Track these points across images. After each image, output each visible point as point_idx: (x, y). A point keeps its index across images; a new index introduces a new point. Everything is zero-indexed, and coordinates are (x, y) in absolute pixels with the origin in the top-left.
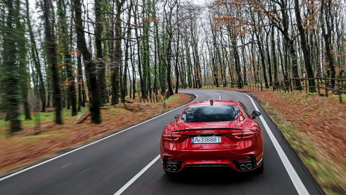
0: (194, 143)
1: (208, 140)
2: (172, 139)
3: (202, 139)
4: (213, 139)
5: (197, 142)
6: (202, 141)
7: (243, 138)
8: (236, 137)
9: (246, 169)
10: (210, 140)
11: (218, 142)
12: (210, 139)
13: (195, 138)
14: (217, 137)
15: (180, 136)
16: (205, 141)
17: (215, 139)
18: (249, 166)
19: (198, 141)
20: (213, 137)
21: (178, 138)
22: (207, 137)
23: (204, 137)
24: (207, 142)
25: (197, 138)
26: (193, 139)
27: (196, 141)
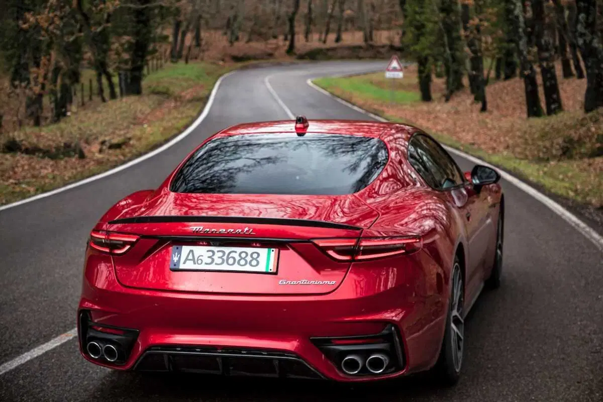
0: (182, 266)
1: (231, 261)
2: (107, 250)
3: (211, 254)
4: (249, 259)
5: (190, 265)
6: (209, 260)
7: (360, 257)
8: (331, 253)
9: (364, 371)
10: (238, 258)
11: (264, 270)
12: (236, 256)
13: (186, 249)
14: (263, 252)
15: (134, 240)
16: (220, 261)
17: (255, 256)
18: (377, 364)
19: (193, 259)
20: (250, 250)
21: (128, 247)
22: (227, 250)
23: (215, 249)
24: (225, 267)
25: (192, 251)
26: (180, 253)
27: (187, 259)
